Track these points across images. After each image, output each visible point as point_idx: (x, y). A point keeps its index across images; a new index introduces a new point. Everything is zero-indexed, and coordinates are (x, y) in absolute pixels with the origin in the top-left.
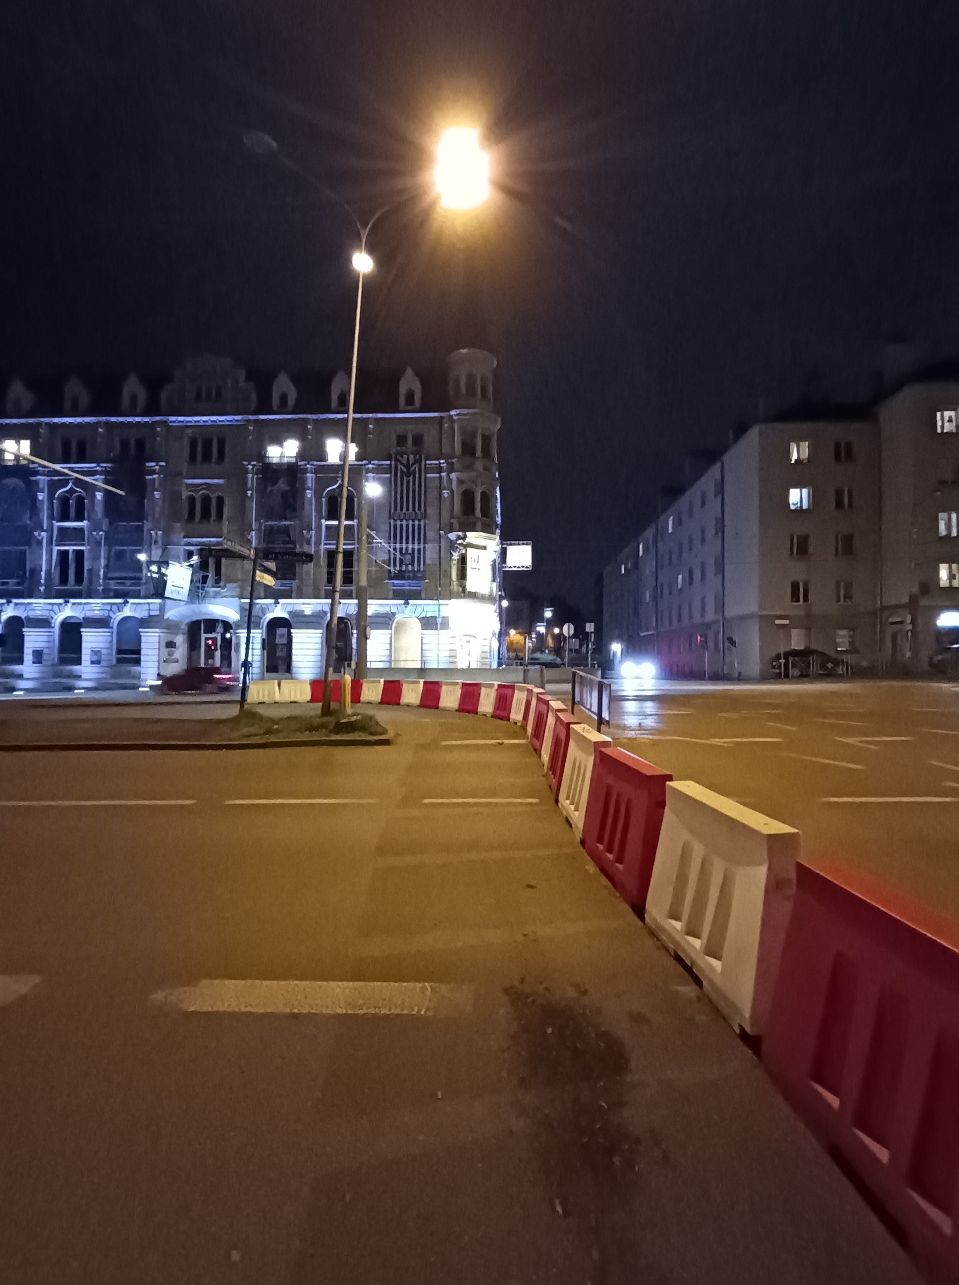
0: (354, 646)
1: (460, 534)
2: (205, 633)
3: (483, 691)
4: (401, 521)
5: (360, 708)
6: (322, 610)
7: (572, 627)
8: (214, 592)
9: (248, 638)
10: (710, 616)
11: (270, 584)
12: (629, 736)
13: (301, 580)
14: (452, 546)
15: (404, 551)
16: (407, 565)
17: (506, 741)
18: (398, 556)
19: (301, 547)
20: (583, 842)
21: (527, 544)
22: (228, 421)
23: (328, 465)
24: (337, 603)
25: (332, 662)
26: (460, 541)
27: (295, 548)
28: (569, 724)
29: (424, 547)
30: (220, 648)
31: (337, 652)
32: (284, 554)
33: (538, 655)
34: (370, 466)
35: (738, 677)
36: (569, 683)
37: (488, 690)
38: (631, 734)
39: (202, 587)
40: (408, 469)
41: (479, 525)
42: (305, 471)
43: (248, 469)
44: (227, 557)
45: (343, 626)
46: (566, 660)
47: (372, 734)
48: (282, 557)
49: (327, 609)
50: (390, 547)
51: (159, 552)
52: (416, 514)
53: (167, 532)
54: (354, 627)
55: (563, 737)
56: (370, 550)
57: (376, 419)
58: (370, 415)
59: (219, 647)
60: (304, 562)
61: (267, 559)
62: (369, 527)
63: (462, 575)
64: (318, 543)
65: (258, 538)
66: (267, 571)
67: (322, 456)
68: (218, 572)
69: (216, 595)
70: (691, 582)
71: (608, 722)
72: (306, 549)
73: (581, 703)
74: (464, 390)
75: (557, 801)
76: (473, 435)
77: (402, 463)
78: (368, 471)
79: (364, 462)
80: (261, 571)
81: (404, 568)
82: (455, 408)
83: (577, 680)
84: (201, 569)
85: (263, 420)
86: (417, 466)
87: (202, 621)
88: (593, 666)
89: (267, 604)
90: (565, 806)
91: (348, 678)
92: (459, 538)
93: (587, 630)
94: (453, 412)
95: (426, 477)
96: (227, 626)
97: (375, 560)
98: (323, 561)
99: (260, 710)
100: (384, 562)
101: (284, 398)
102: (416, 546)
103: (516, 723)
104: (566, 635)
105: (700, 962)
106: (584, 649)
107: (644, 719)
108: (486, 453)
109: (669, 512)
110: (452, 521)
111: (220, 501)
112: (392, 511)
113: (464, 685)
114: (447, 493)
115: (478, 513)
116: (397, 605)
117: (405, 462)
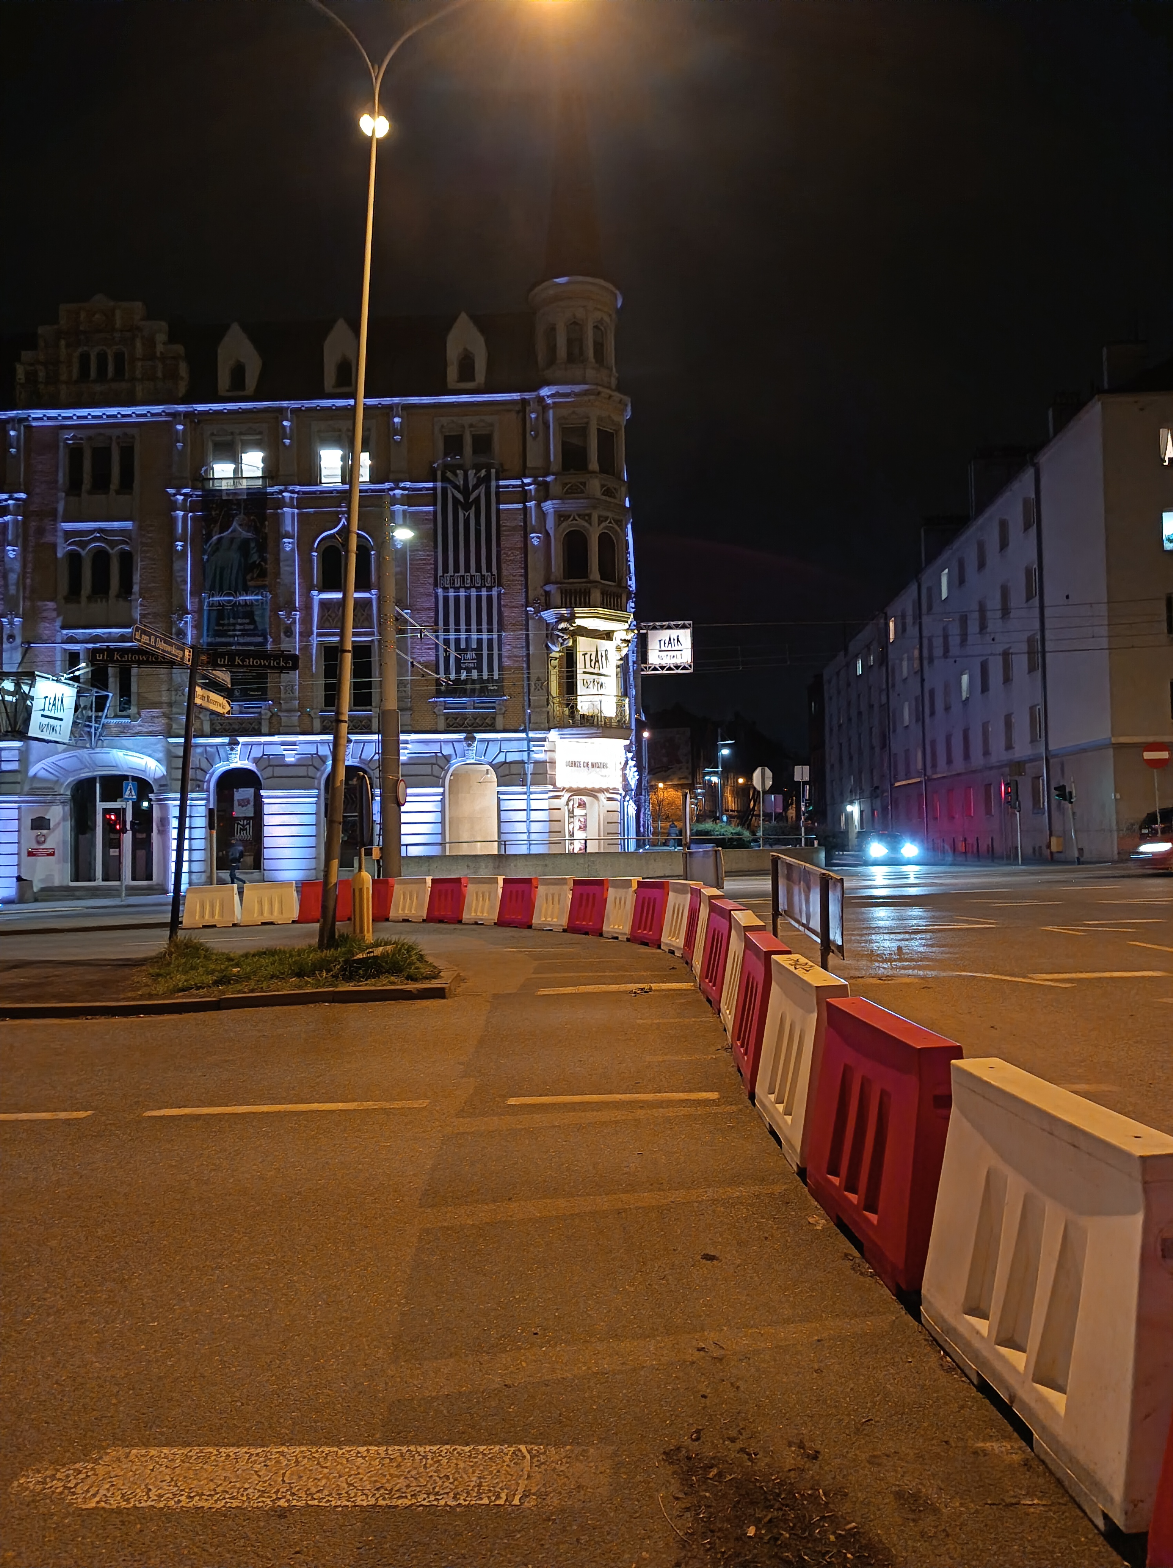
0: (377, 818)
1: (563, 611)
2: (101, 801)
3: (612, 894)
4: (457, 589)
5: (391, 933)
6: (317, 754)
7: (769, 773)
8: (117, 725)
9: (183, 808)
10: (1022, 749)
11: (220, 710)
12: (881, 971)
13: (277, 702)
14: (550, 634)
15: (463, 646)
16: (469, 670)
17: (654, 986)
18: (453, 654)
19: (277, 641)
20: (802, 1173)
21: (684, 627)
22: (138, 416)
23: (322, 492)
24: (343, 741)
25: (337, 849)
26: (562, 625)
27: (264, 643)
28: (768, 954)
29: (500, 636)
30: (132, 829)
31: (344, 831)
32: (246, 655)
33: (708, 825)
34: (398, 492)
35: (1078, 858)
36: (767, 874)
37: (621, 892)
38: (883, 969)
39: (96, 717)
40: (466, 497)
41: (596, 595)
42: (281, 503)
43: (177, 500)
44: (140, 663)
45: (355, 781)
46: (760, 834)
47: (411, 978)
48: (243, 661)
49: (325, 751)
50: (437, 637)
51: (18, 656)
52: (483, 577)
53: (31, 618)
54: (377, 782)
55: (760, 978)
56: (401, 644)
57: (406, 407)
58: (396, 400)
59: (128, 827)
60: (281, 669)
61: (215, 666)
62: (400, 603)
63: (570, 687)
64: (306, 634)
65: (197, 626)
66: (214, 686)
67: (312, 473)
68: (125, 690)
69: (124, 731)
70: (985, 688)
71: (840, 948)
72: (285, 646)
73: (789, 913)
74: (562, 352)
75: (752, 1096)
76: (583, 431)
77: (456, 487)
78: (394, 501)
79: (387, 485)
80: (205, 686)
81: (464, 675)
82: (548, 383)
83: (782, 871)
84: (93, 686)
85: (202, 413)
86: (482, 489)
87: (98, 780)
88: (809, 843)
89: (216, 746)
90: (767, 1103)
91: (367, 877)
92: (561, 619)
93: (797, 778)
94: (545, 392)
95: (498, 510)
96: (143, 786)
97: (412, 663)
98: (317, 665)
99: (208, 940)
100: (426, 665)
101: (238, 373)
102: (485, 636)
103: (672, 952)
104: (759, 787)
105: (1023, 1393)
106: (792, 812)
107: (907, 940)
108: (607, 467)
109: (940, 561)
110: (547, 588)
111: (127, 559)
112: (440, 573)
113: (576, 882)
114: (538, 537)
115: (595, 574)
116: (452, 742)
117: (461, 482)
